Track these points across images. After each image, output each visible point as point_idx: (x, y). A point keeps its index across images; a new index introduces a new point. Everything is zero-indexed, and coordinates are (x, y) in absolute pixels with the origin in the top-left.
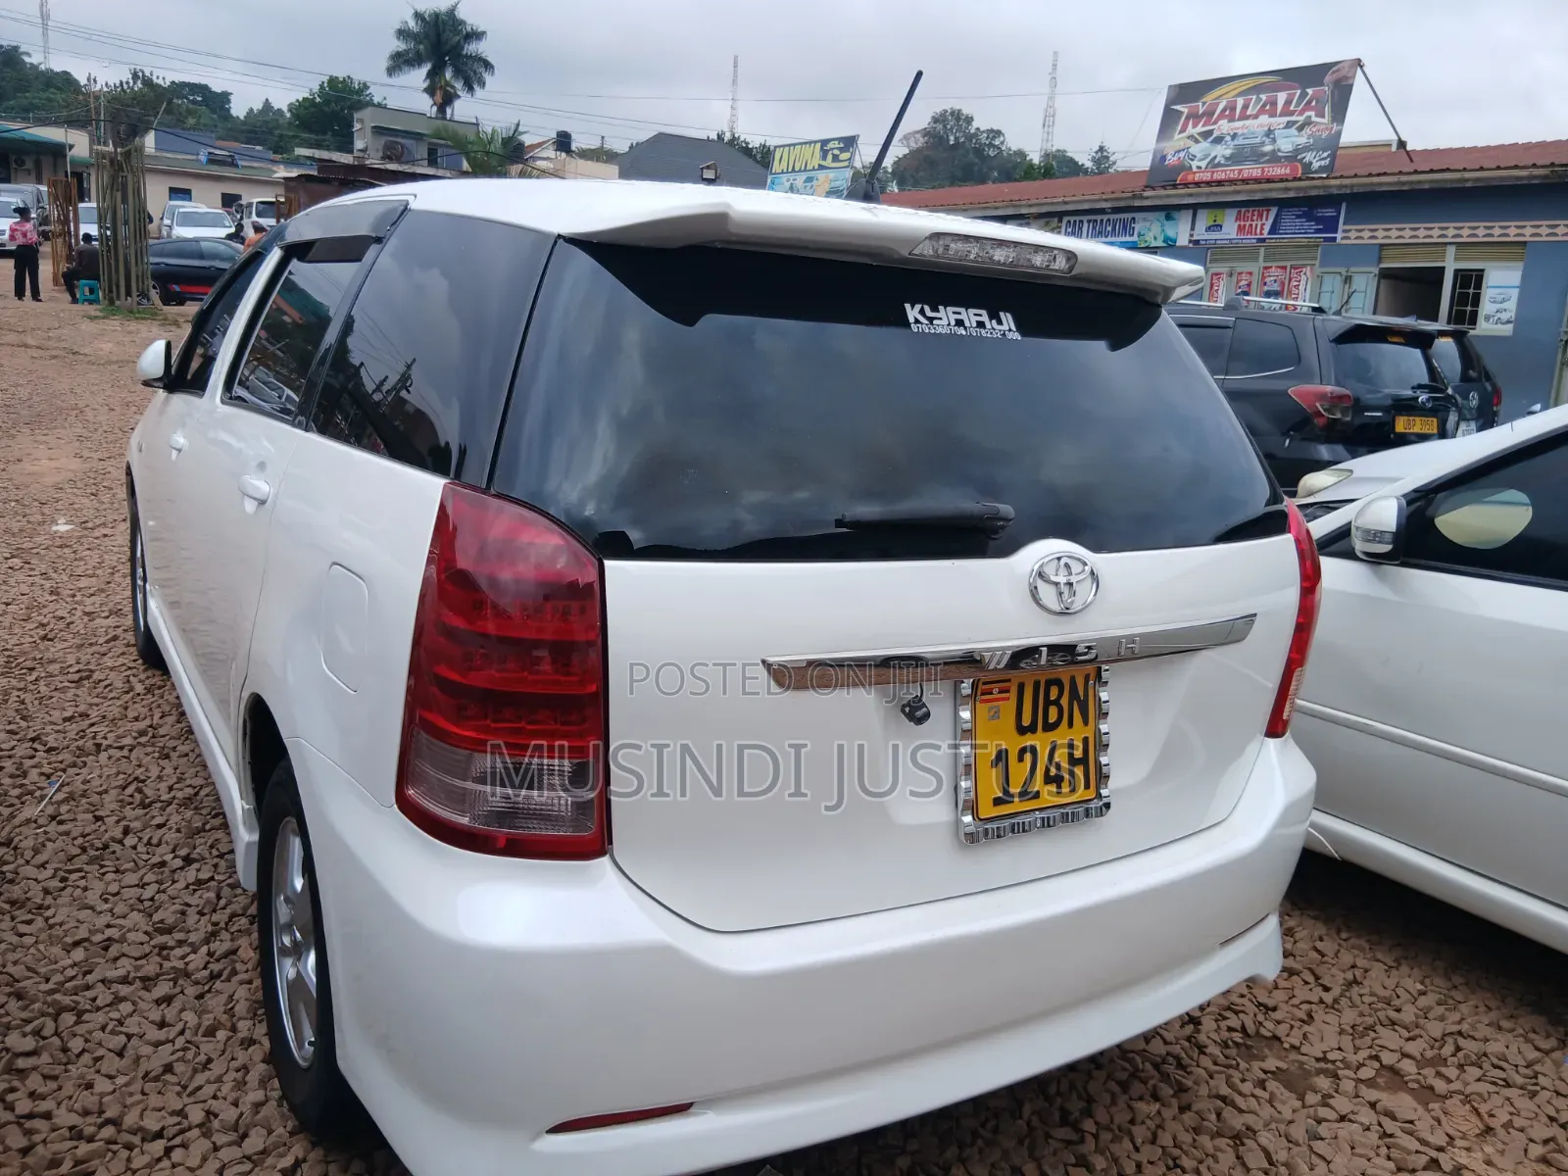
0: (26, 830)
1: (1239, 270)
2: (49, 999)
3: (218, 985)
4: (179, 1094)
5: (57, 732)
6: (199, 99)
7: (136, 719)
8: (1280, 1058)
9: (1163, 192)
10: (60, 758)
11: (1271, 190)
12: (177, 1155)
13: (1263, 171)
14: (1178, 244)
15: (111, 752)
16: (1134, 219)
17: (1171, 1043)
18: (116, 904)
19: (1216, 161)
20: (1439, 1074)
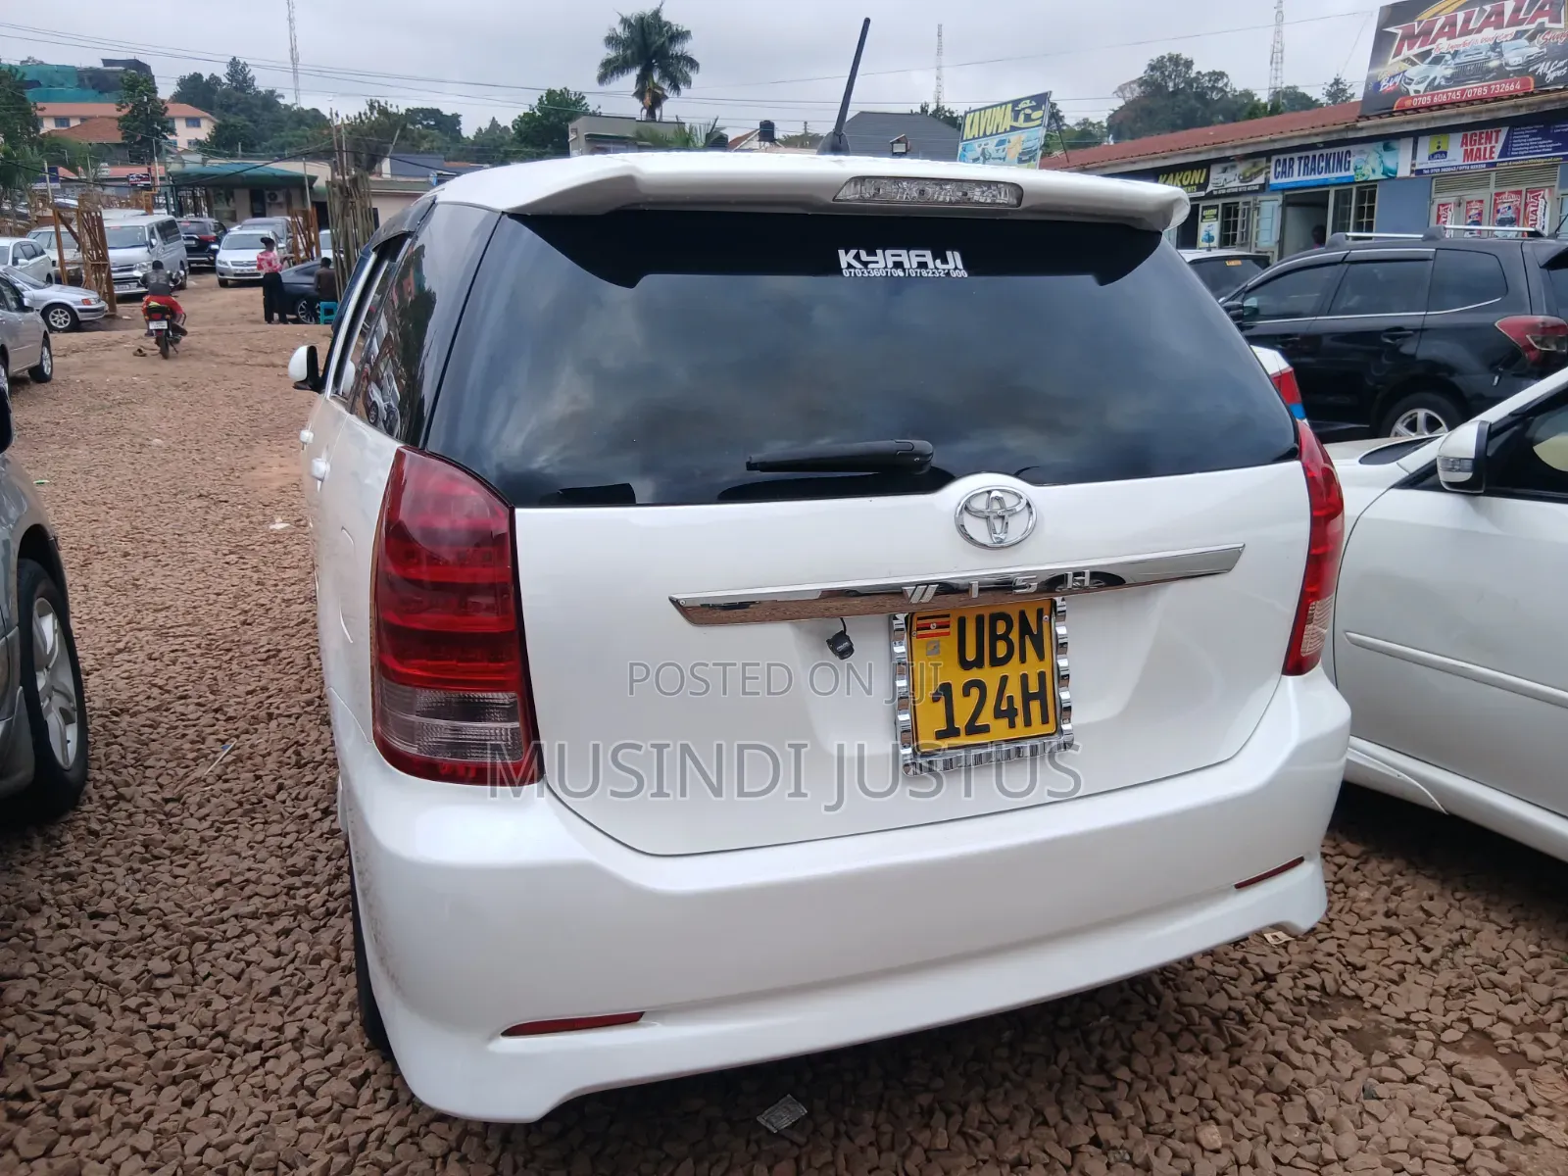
0: (195, 788)
1: (1468, 198)
2: (187, 929)
3: (333, 920)
4: (281, 1014)
5: (238, 703)
6: (432, 123)
7: (309, 691)
8: (1355, 1017)
9: (1378, 121)
10: (236, 725)
11: (1499, 109)
12: (269, 1065)
13: (1489, 89)
14: (1399, 175)
15: (280, 720)
16: (1349, 152)
17: (1236, 999)
18: (259, 850)
19: (1436, 83)
20: (1537, 1040)
